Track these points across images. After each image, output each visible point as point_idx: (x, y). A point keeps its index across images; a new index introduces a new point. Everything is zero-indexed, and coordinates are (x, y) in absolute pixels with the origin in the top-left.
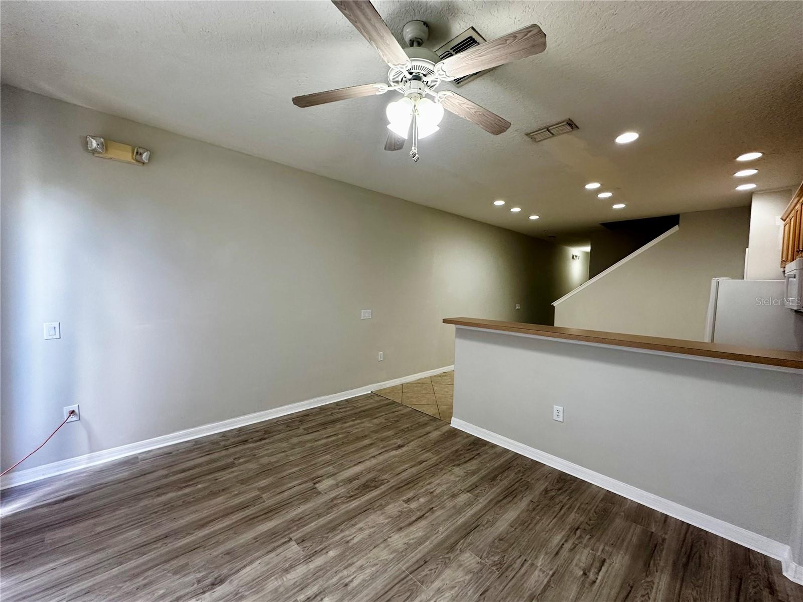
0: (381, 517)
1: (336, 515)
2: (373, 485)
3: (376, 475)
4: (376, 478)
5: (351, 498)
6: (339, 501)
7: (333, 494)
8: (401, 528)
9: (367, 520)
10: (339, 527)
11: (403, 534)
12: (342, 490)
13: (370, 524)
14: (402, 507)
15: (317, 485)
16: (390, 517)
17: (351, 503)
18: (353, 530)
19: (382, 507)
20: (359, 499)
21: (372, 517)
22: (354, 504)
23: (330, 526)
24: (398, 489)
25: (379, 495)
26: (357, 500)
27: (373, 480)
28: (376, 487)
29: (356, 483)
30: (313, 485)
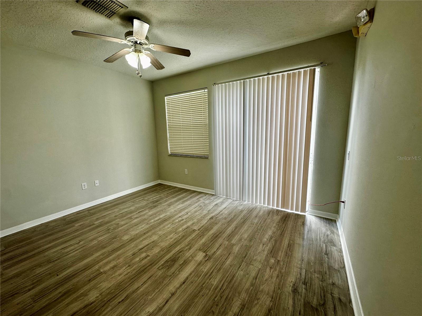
0: (162, 245)
1: (185, 241)
2: (169, 263)
3: (168, 271)
4: (168, 269)
5: (180, 251)
6: (187, 248)
7: (192, 251)
8: (153, 242)
9: (169, 242)
10: (181, 237)
11: (153, 240)
12: (188, 254)
13: (168, 241)
14: (151, 252)
15: (204, 254)
16: (158, 246)
17: (180, 248)
18: (175, 237)
19: (162, 250)
20: (176, 251)
21: (167, 244)
22: (178, 248)
23: (185, 237)
24: (152, 264)
25: (164, 257)
26: (177, 250)
27: (170, 267)
28: (167, 261)
29: (181, 261)
30: (207, 254)
